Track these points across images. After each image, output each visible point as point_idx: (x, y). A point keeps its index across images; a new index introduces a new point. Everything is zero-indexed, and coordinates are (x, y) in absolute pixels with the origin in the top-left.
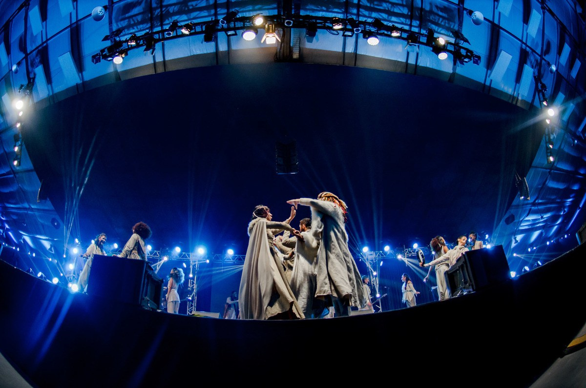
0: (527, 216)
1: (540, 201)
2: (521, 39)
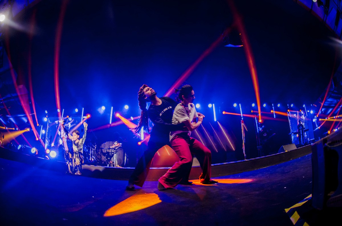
0: (328, 98)
1: (336, 92)
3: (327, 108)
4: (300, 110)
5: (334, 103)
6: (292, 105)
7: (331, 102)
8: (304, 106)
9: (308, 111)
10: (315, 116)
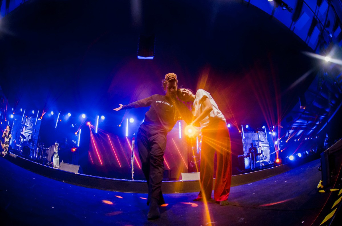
0: (298, 120)
1: (307, 112)
2: (314, 12)
3: (296, 130)
4: (257, 132)
5: (305, 124)
6: (247, 126)
7: (301, 123)
8: (264, 127)
9: (270, 133)
10: (278, 139)
